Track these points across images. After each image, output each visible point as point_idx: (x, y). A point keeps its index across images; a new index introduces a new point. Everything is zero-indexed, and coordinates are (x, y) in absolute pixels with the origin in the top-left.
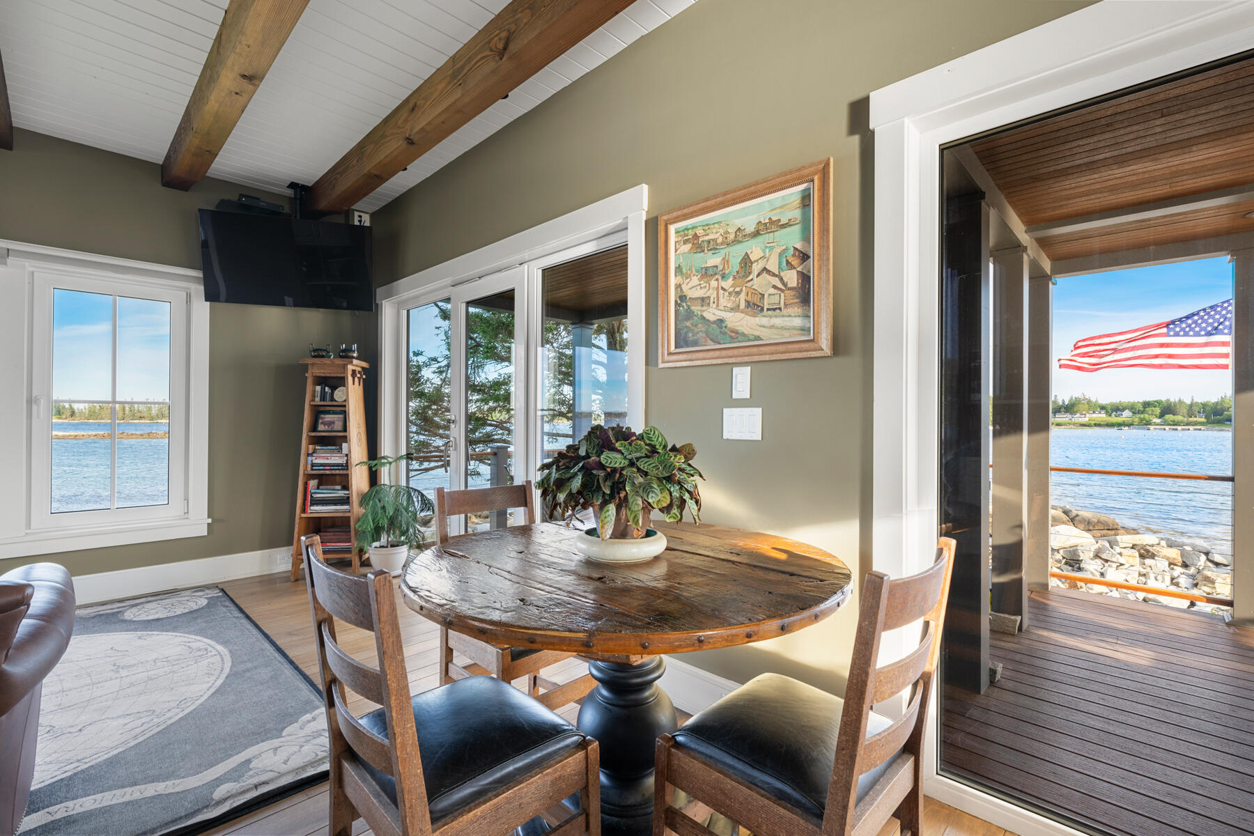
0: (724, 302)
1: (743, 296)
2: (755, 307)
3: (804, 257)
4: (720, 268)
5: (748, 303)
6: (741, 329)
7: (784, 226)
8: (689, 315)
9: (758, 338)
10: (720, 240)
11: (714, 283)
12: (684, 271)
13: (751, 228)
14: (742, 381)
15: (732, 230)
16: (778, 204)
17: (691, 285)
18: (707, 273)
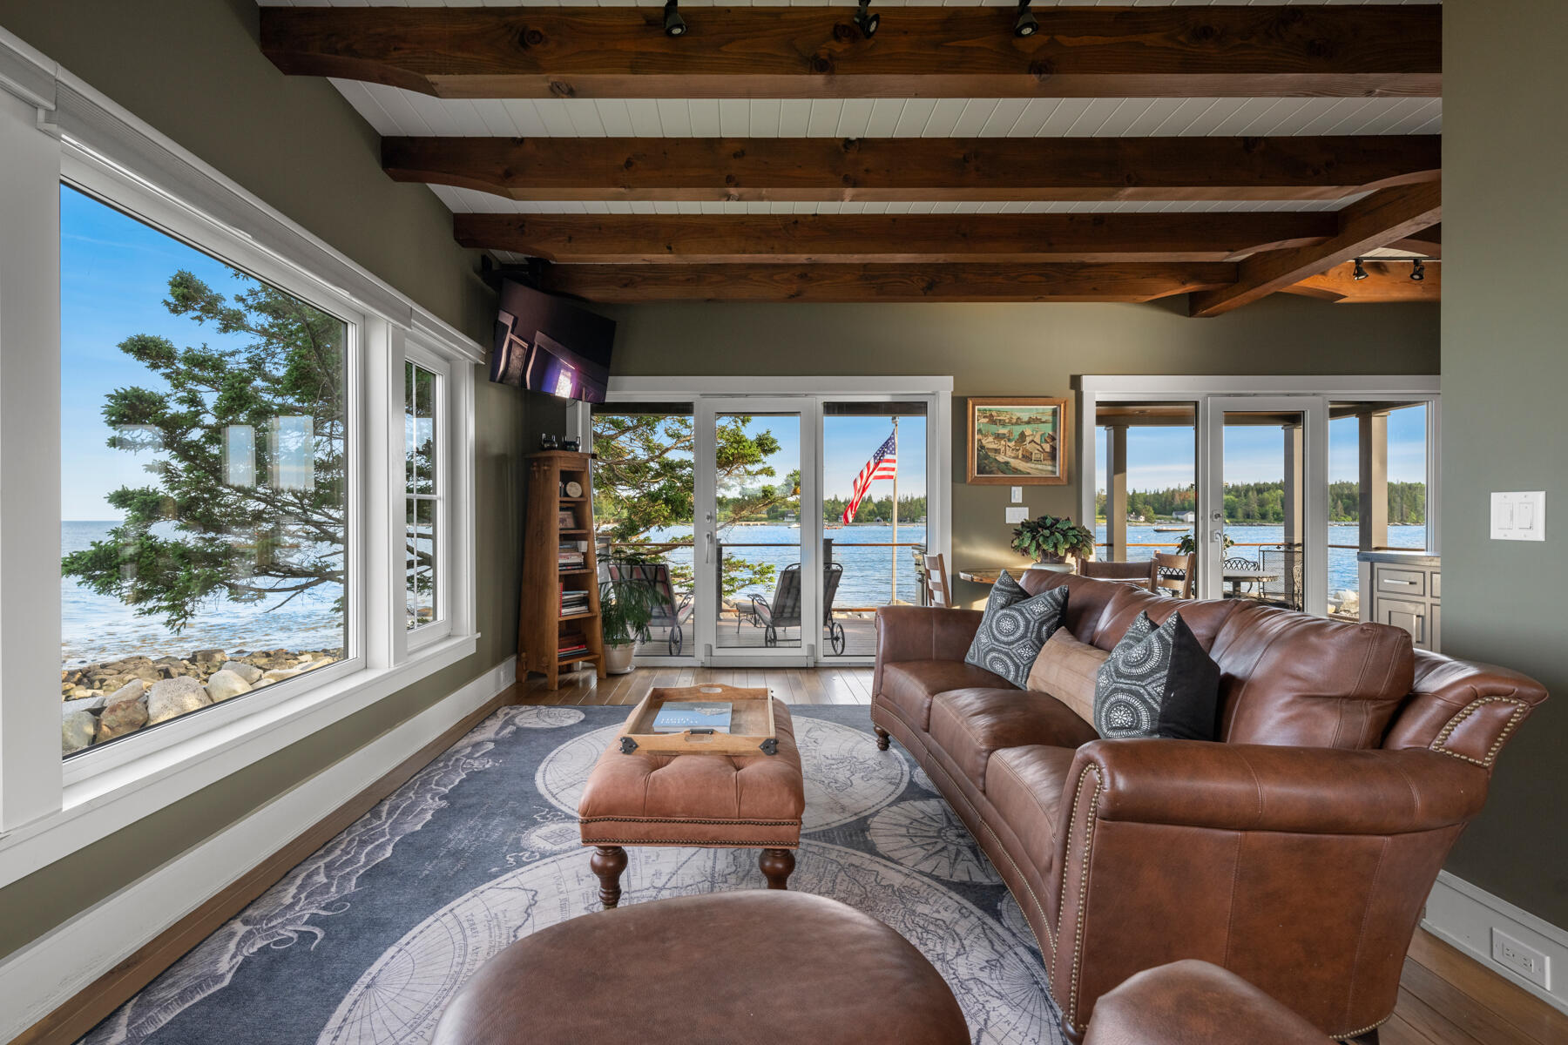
0: (1009, 453)
1: (1020, 452)
2: (1027, 458)
3: (1054, 439)
4: (1007, 435)
5: (1023, 456)
6: (1019, 468)
7: (1044, 422)
8: (987, 457)
9: (1029, 473)
10: (1007, 421)
11: (1003, 442)
12: (983, 432)
13: (1026, 419)
14: (1017, 494)
15: (1015, 418)
16: (1041, 411)
17: (988, 441)
18: (998, 437)
